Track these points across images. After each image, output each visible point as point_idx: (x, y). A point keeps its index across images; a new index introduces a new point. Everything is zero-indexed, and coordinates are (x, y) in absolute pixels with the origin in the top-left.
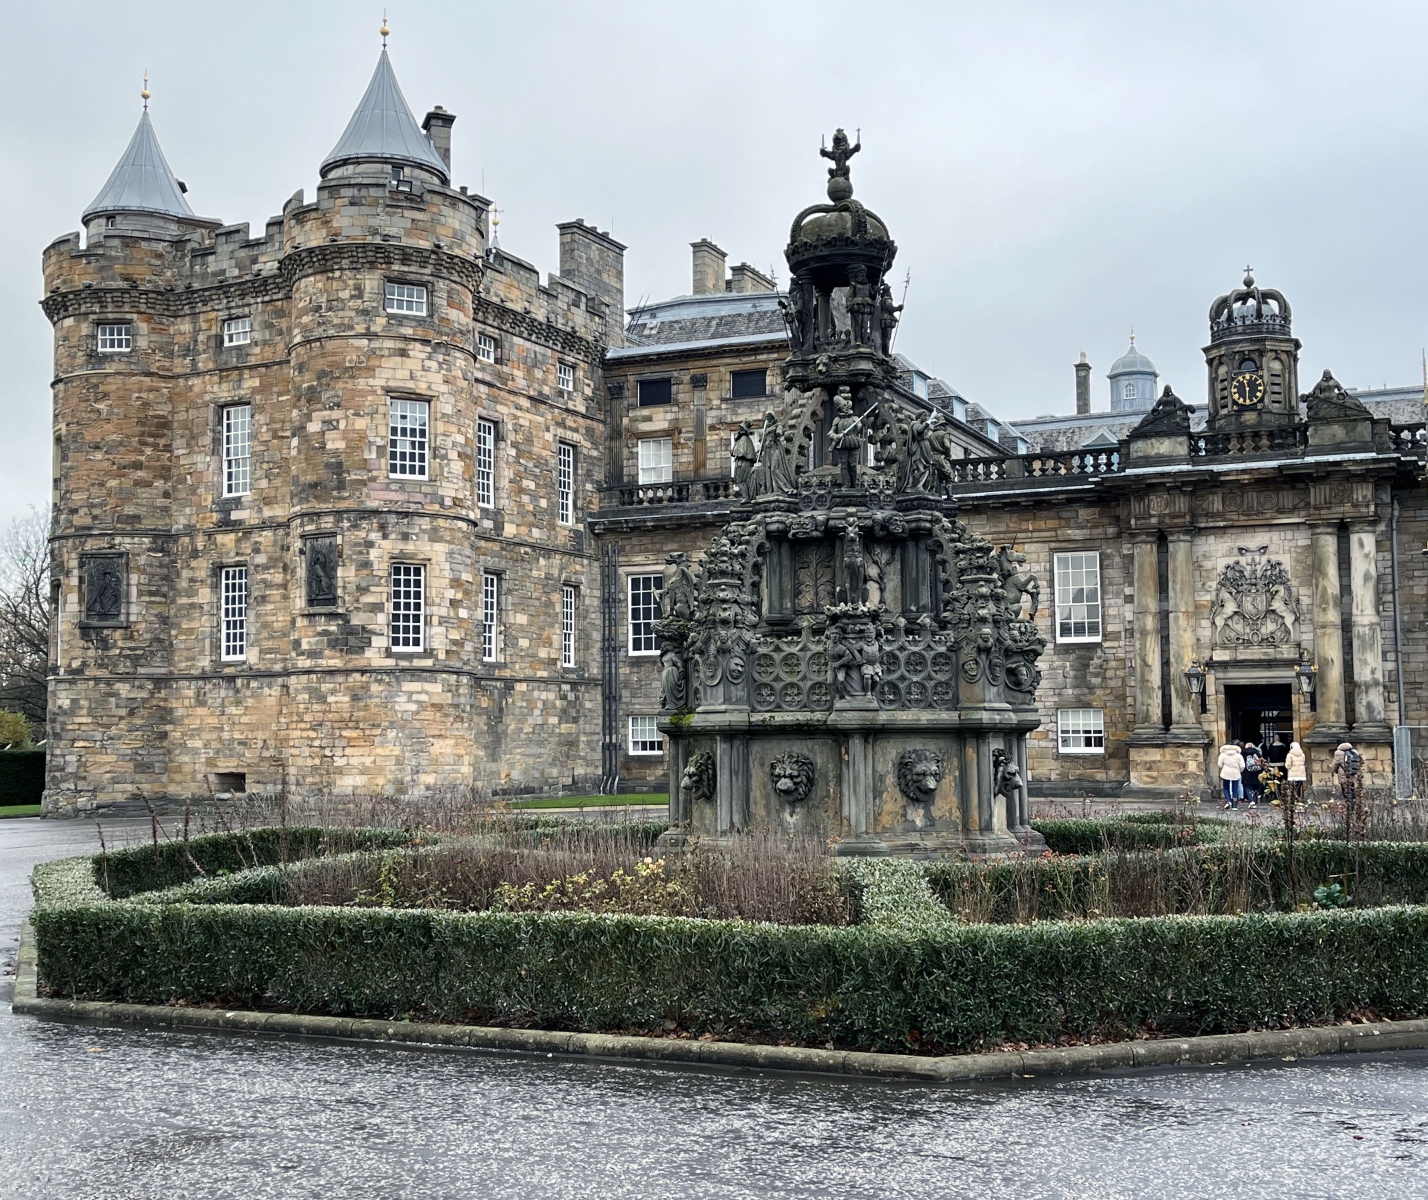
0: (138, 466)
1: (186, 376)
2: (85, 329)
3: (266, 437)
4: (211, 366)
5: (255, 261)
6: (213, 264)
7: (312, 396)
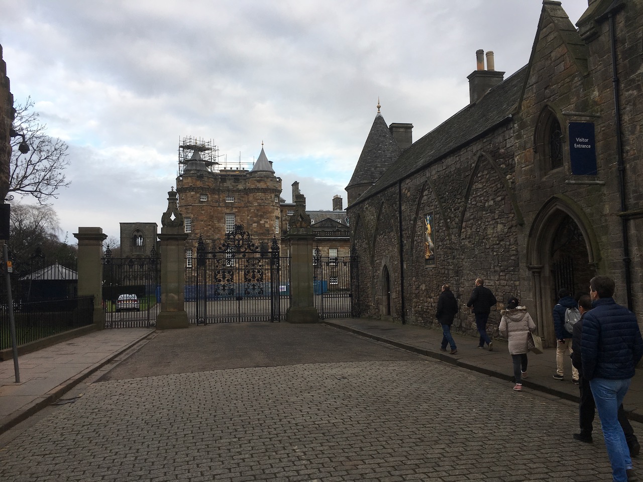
0: (209, 225)
1: (217, 207)
2: (198, 195)
3: (240, 222)
4: (224, 205)
5: (237, 186)
6: (225, 185)
7: (262, 217)
